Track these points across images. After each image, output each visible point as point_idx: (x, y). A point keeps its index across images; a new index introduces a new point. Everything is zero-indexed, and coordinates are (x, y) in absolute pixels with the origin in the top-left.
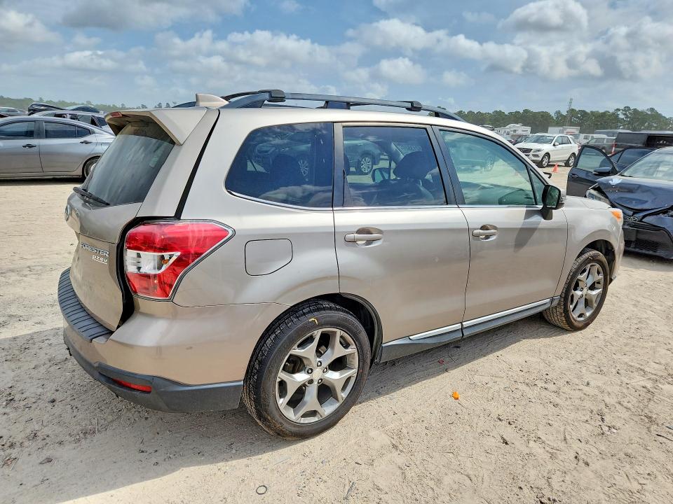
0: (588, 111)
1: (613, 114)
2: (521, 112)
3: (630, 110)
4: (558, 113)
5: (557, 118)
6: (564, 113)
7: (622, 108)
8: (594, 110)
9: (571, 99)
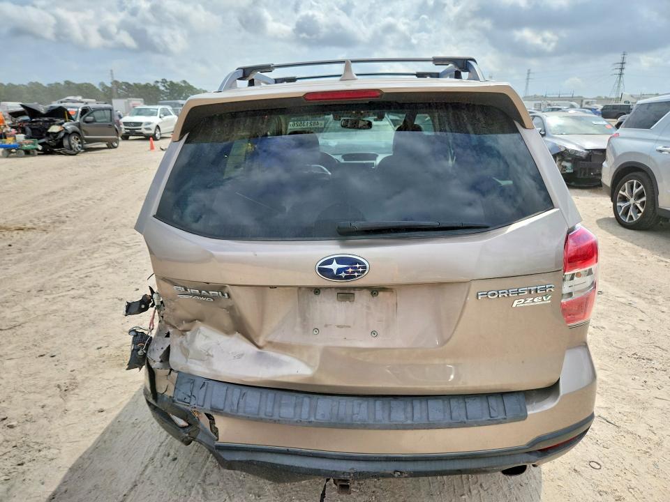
0: (131, 83)
1: (154, 86)
2: (62, 83)
3: (166, 82)
4: (102, 84)
5: (103, 90)
6: (109, 85)
7: (160, 80)
8: (136, 82)
9: (111, 71)
